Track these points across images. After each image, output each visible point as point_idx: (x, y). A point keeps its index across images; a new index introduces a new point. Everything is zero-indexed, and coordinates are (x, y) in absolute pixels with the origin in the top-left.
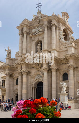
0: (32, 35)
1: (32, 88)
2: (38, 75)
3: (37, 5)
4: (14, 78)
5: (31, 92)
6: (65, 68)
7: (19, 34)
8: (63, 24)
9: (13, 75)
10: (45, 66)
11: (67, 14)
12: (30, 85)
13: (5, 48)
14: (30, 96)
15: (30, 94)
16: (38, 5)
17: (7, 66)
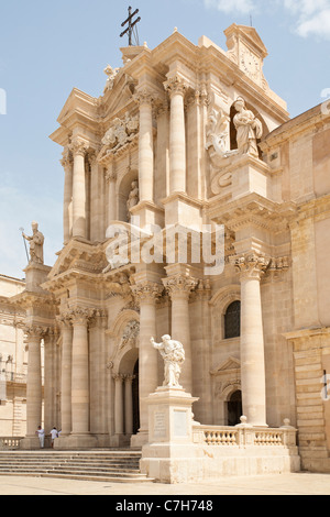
0: (104, 154)
1: (113, 379)
2: (131, 322)
3: (123, 25)
5: (109, 397)
6: (230, 281)
7: (63, 164)
8: (223, 80)
9: (56, 331)
10: (142, 278)
11: (253, 32)
12: (103, 366)
13: (22, 229)
14: (106, 413)
15: (106, 408)
16: (127, 25)
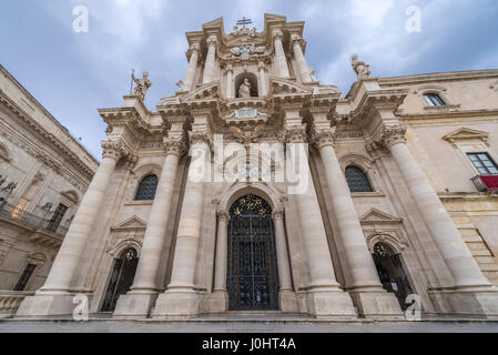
4: (132, 173)
9: (135, 158)
17: (124, 113)
